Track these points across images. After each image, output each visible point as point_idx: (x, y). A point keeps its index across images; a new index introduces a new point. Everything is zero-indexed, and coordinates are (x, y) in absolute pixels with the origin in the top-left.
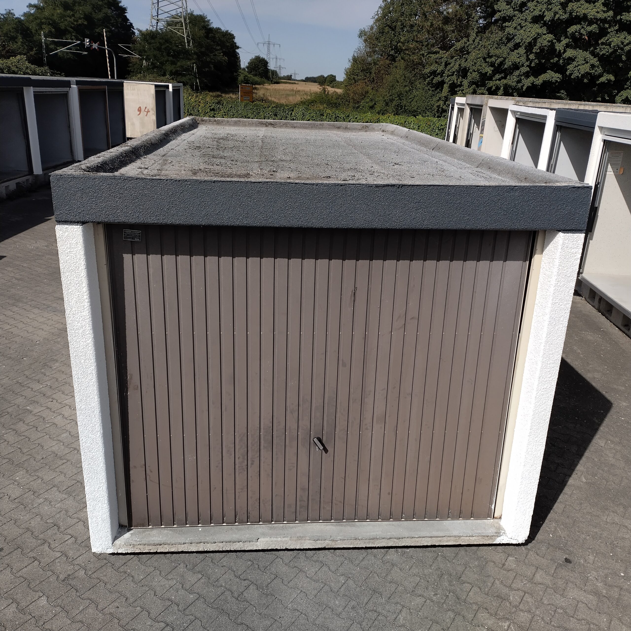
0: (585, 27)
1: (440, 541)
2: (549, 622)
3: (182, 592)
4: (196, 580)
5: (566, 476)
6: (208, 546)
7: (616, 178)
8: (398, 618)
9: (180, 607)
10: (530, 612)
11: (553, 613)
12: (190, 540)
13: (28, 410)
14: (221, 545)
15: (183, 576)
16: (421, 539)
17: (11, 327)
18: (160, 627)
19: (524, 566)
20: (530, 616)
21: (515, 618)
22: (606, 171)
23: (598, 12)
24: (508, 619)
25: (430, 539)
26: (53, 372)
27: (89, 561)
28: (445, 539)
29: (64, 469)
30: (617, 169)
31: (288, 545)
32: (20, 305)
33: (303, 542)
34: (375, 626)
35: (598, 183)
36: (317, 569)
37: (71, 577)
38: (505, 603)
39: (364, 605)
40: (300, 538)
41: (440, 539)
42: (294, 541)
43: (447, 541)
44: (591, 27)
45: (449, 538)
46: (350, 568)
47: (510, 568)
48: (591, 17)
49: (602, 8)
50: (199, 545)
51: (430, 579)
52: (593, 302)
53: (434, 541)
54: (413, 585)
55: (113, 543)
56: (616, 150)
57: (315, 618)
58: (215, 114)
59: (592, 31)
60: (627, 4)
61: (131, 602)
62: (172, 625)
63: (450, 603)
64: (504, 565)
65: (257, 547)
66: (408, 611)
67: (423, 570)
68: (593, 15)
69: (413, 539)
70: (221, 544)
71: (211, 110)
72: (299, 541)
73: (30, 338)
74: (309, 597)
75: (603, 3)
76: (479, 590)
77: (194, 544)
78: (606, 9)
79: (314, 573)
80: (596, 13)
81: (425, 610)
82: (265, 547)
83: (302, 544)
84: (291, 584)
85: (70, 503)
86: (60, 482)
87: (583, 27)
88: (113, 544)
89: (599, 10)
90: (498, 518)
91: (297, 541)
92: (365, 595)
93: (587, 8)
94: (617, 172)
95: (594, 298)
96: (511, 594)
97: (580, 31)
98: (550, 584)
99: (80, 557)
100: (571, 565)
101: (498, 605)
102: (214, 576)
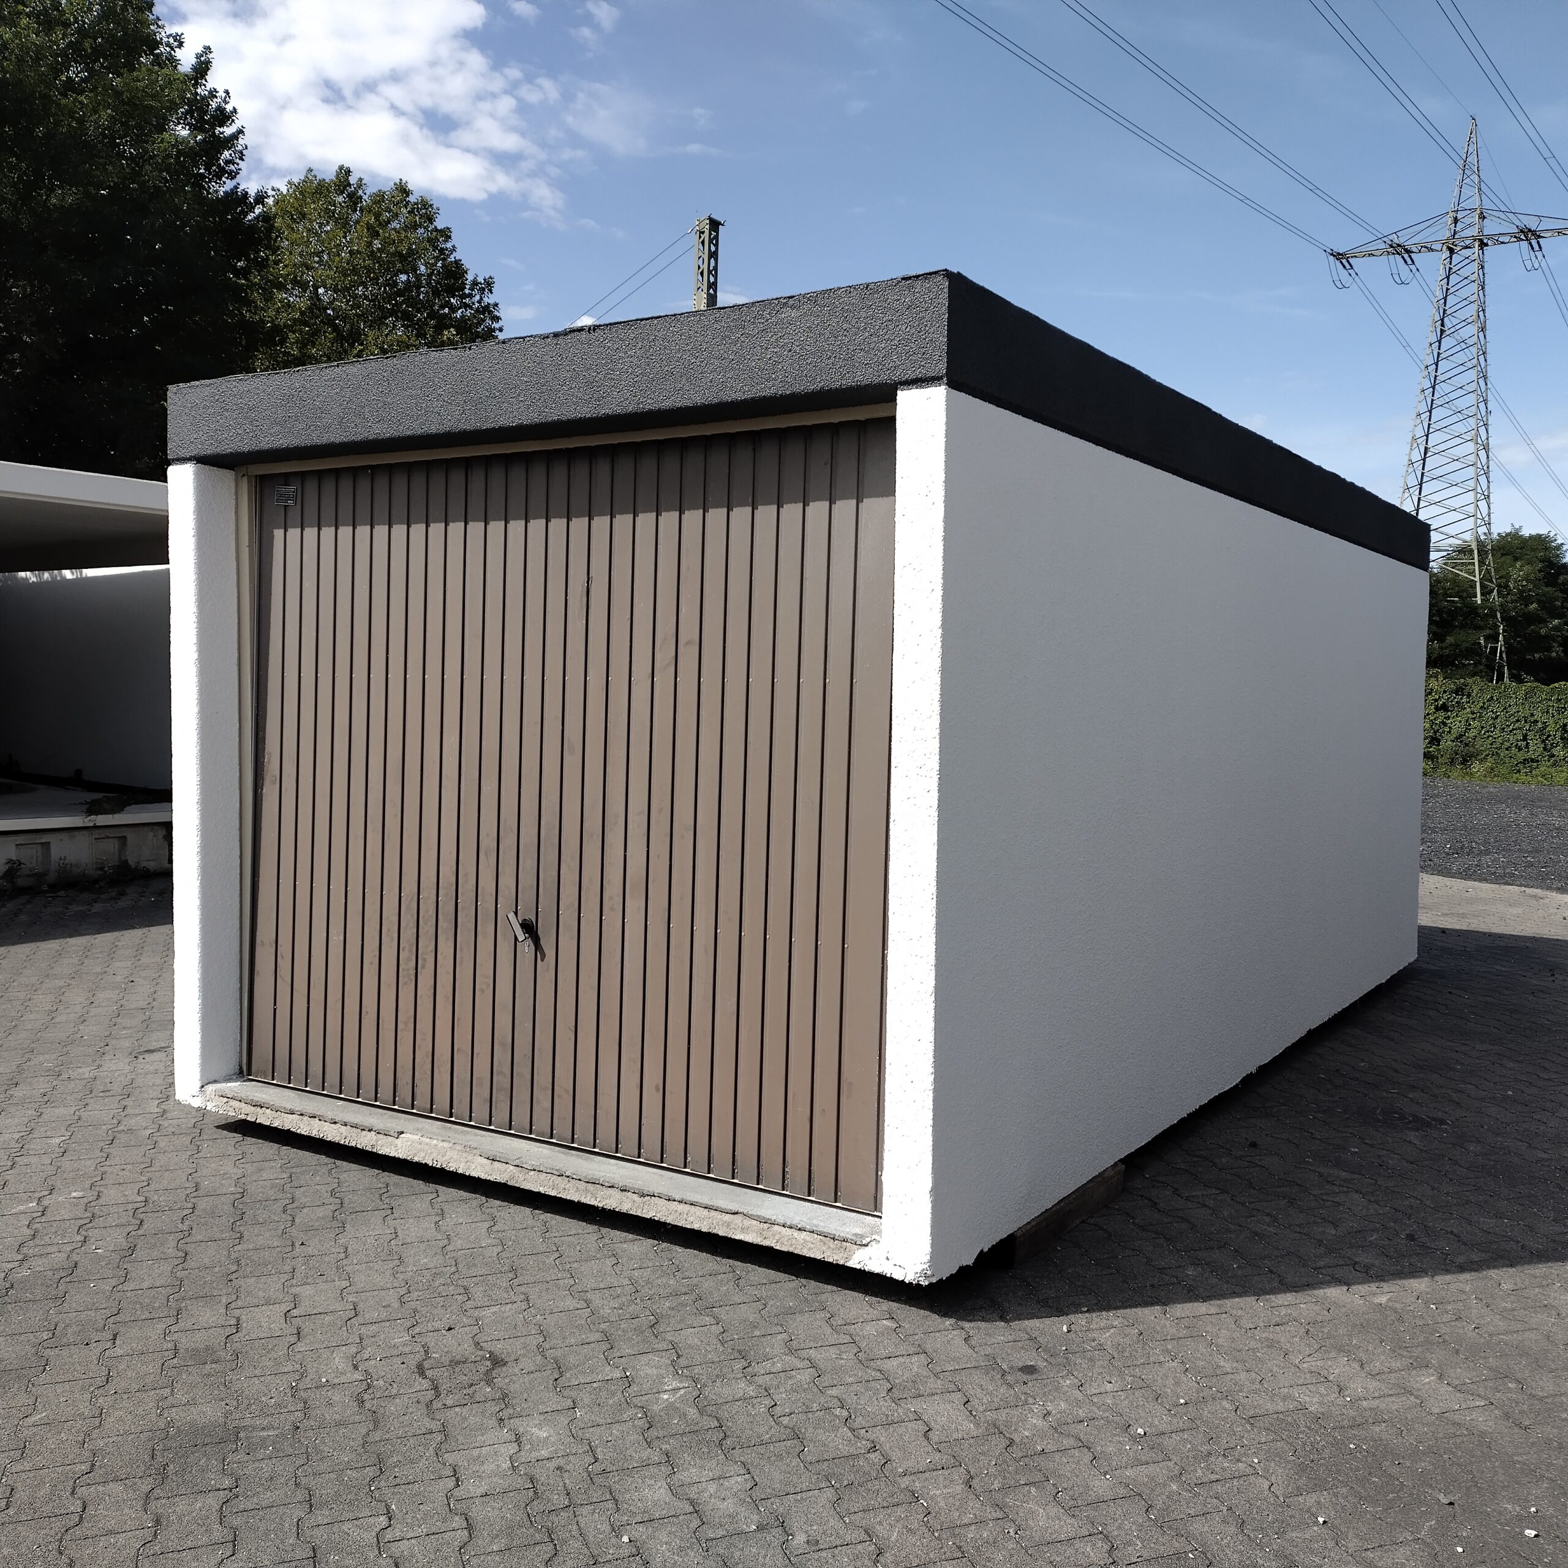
1: (728, 1225)
4: (270, 1178)
6: (325, 1129)
9: (194, 1193)
14: (343, 1131)
16: (687, 1207)
25: (706, 1212)
28: (738, 1220)
31: (445, 1158)
33: (470, 1158)
36: (470, 1221)
40: (468, 1150)
41: (726, 1217)
43: (742, 1231)
45: (746, 1222)
50: (312, 1122)
53: (715, 1222)
55: (202, 1087)
58: (1448, 718)
61: (150, 1170)
64: (849, 1324)
65: (396, 1150)
71: (1437, 709)
72: (464, 1155)
74: (393, 1242)
77: (305, 1118)
79: (456, 1224)
82: (409, 1153)
83: (468, 1164)
88: (202, 1092)
91: (460, 1154)
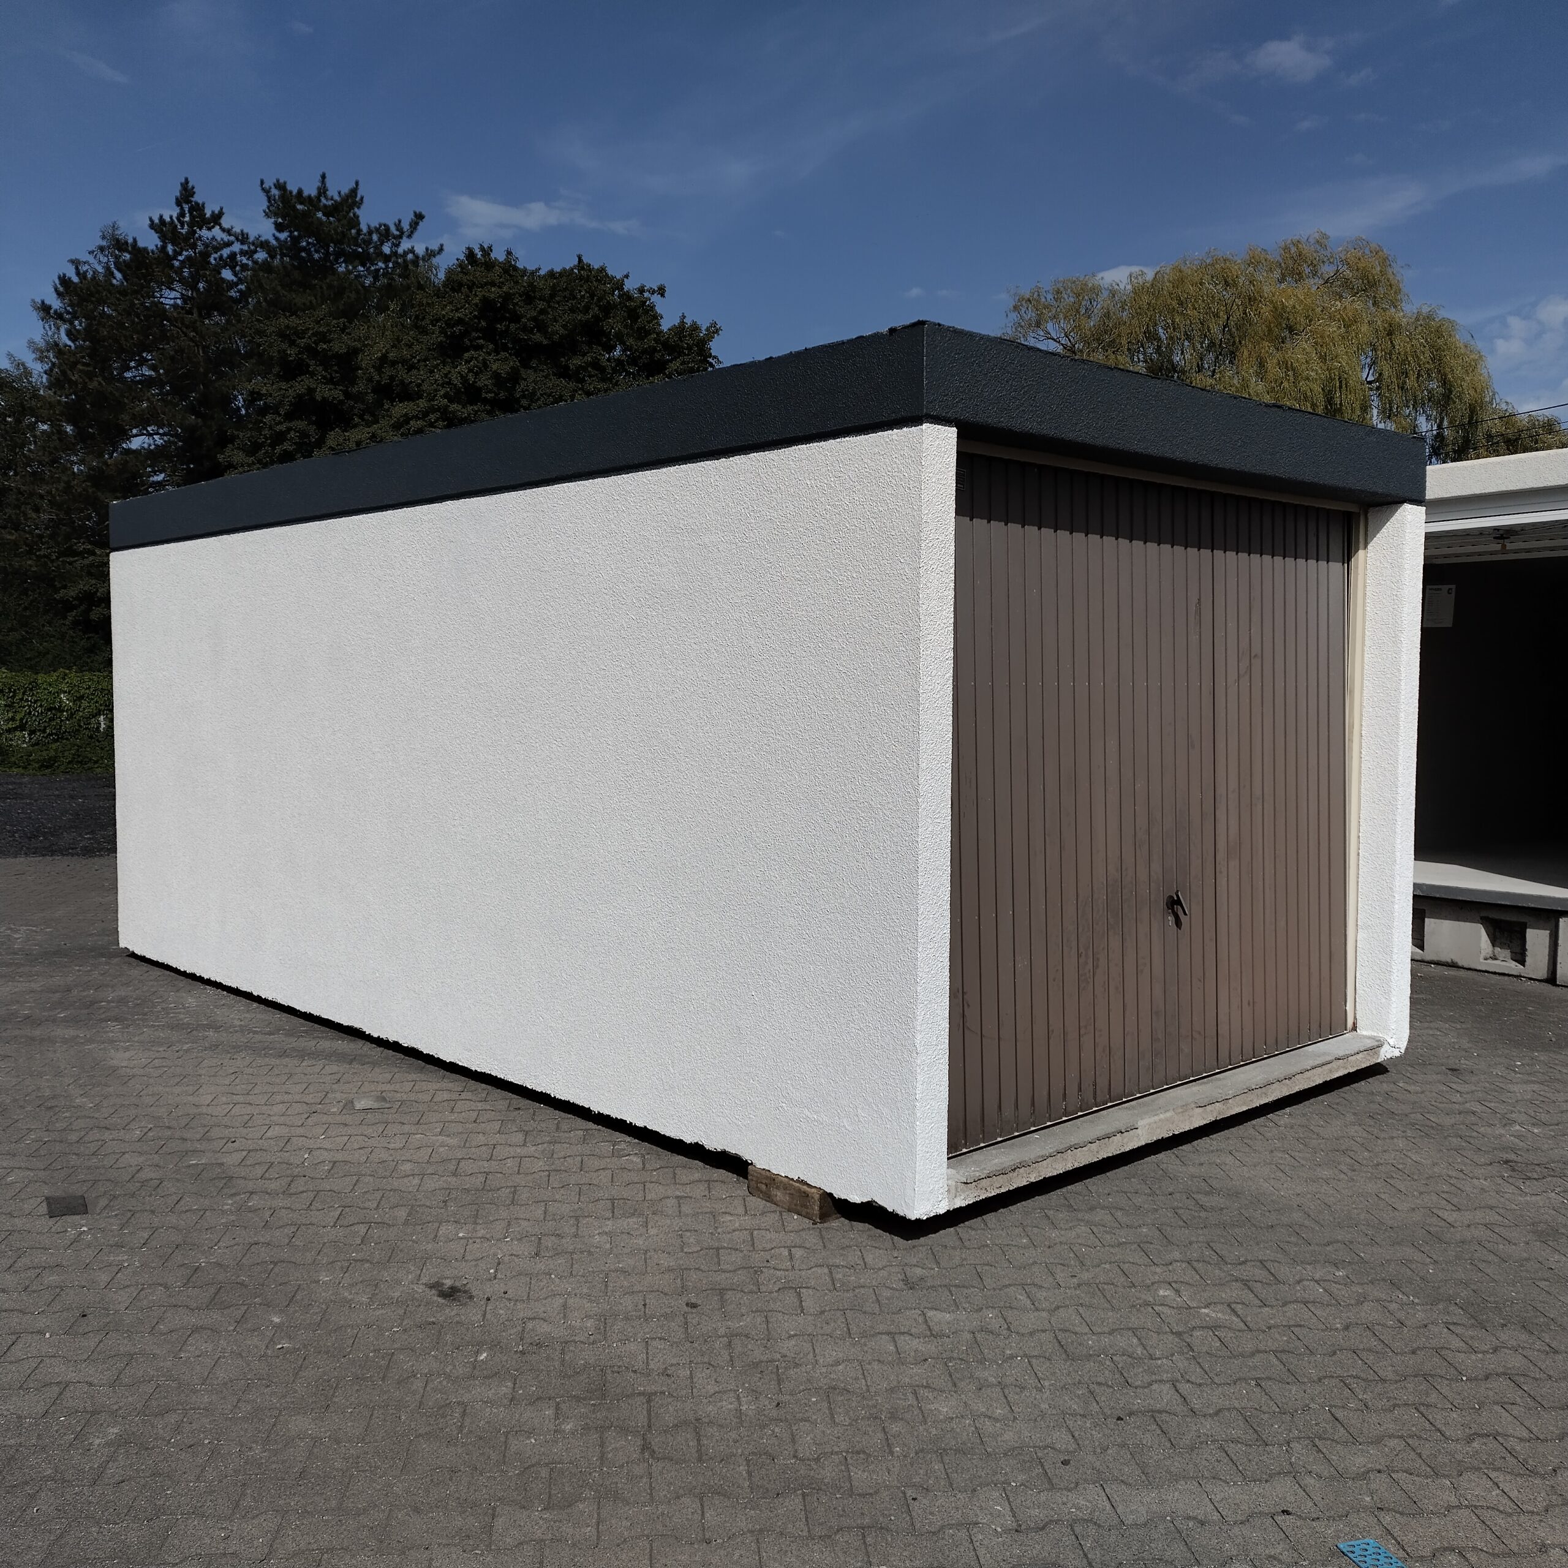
1: (1331, 1071)
16: (1312, 1072)
25: (1321, 1069)
31: (1175, 1125)
33: (1191, 1114)
40: (1185, 1108)
41: (1329, 1066)
42: (1181, 1115)
43: (1337, 1070)
53: (1325, 1073)
65: (1139, 1140)
69: (1305, 1075)
72: (1186, 1114)
82: (1149, 1136)
83: (1191, 1119)
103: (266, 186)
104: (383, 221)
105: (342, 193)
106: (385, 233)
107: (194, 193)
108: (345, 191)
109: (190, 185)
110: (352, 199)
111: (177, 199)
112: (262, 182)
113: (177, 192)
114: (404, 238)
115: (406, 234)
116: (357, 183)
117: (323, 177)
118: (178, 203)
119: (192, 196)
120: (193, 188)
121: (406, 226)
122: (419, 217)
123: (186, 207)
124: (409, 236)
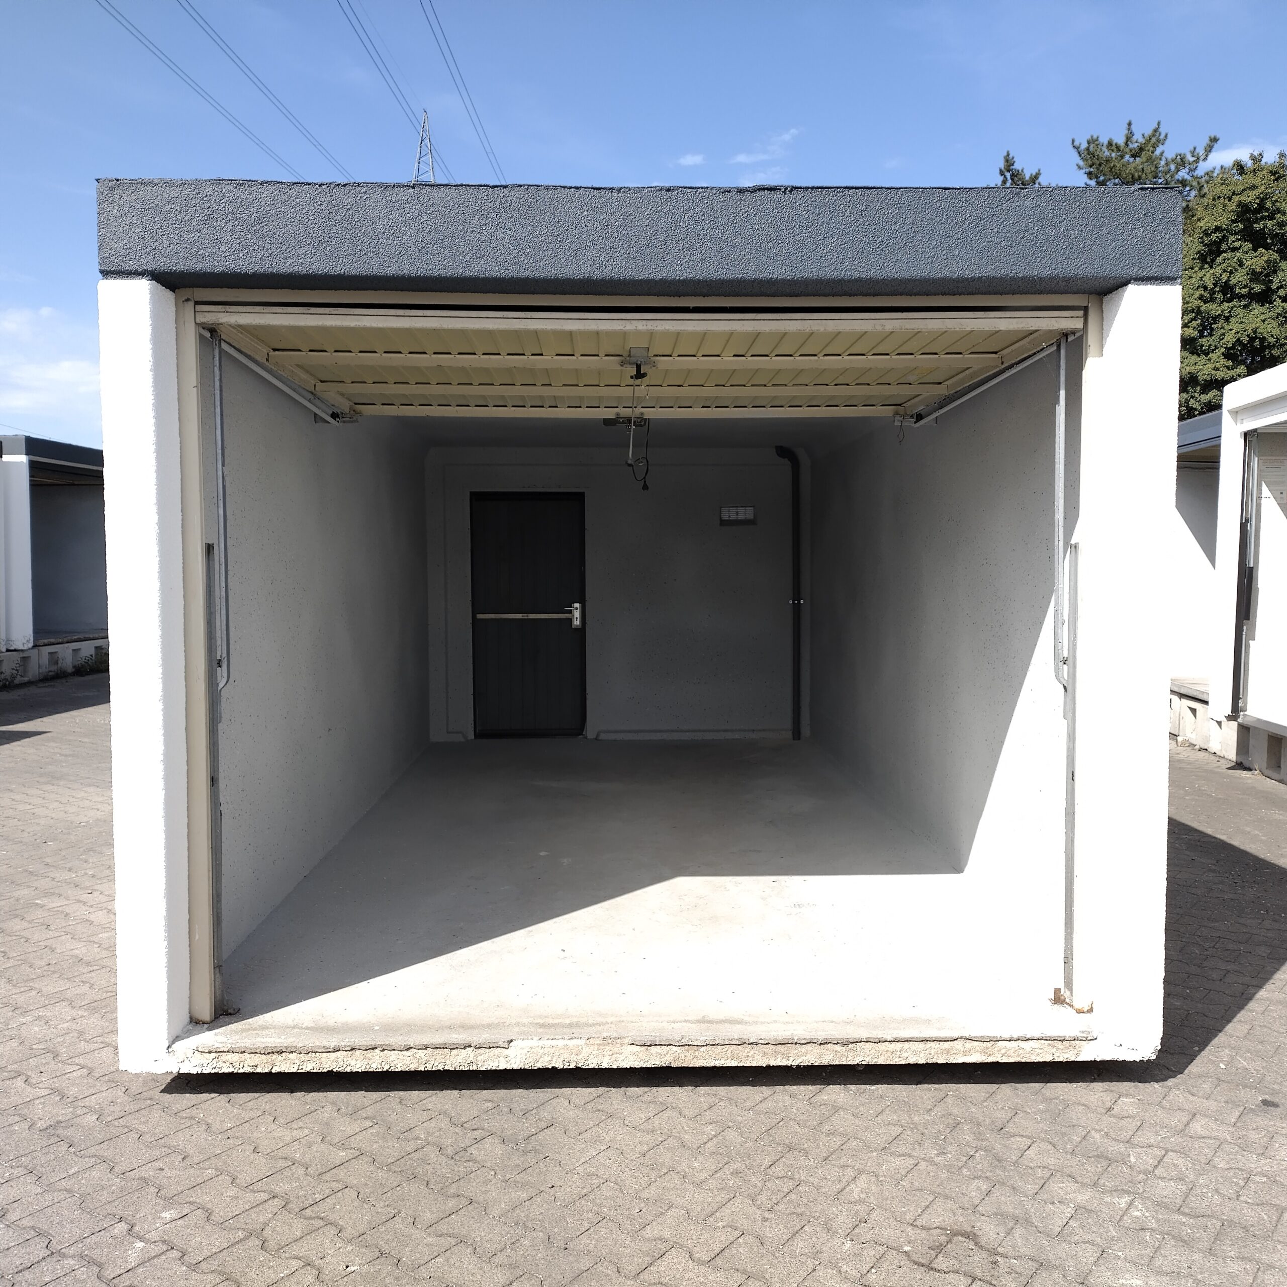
0: (1196, 395)
1: (948, 1052)
2: (1234, 1196)
3: (319, 1148)
4: (357, 1130)
5: (1248, 986)
6: (391, 1059)
7: (1282, 510)
8: (847, 1189)
9: (311, 1171)
10: (1181, 1179)
11: (1242, 1183)
12: (350, 1042)
13: (37, 904)
14: (422, 1056)
15: (327, 1124)
16: (899, 1045)
17: (33, 807)
18: (257, 1199)
19: (1159, 1111)
20: (1184, 1188)
21: (1144, 1191)
22: (1260, 498)
23: (1217, 369)
24: (1128, 1192)
25: (922, 1045)
26: (104, 858)
27: (112, 1102)
28: (958, 1045)
29: (92, 978)
30: (1282, 493)
31: (580, 1057)
32: (62, 783)
33: (616, 1050)
34: (790, 1202)
35: (1247, 521)
36: (651, 1115)
37: (62, 1125)
38: (1117, 1166)
39: (762, 1169)
40: (610, 1041)
41: (947, 1045)
42: (596, 1047)
43: (964, 1053)
44: (1207, 394)
45: (969, 1044)
46: (730, 1114)
47: (1125, 1114)
48: (1205, 377)
49: (1223, 361)
50: (369, 1054)
51: (926, 1131)
52: (1279, 773)
53: (932, 1052)
54: (885, 1138)
55: (170, 1046)
56: (1271, 455)
57: (641, 1188)
59: (1210, 402)
60: (1272, 354)
61: (196, 1161)
62: (286, 1196)
63: (978, 1166)
64: (1110, 1109)
65: (507, 1062)
66: (873, 1179)
67: (910, 1116)
68: (1209, 374)
69: (883, 1046)
70: (422, 1053)
72: (608, 1048)
73: (69, 819)
74: (628, 1156)
75: (1223, 354)
76: (1050, 1147)
77: (358, 1052)
78: (1231, 364)
79: (643, 1120)
80: (1214, 370)
81: (915, 1178)
82: (526, 1062)
83: (615, 1056)
84: (586, 1136)
85: (93, 1023)
86: (77, 994)
87: (1192, 397)
88: (170, 1050)
89: (1218, 365)
90: (1085, 1010)
91: (602, 1047)
92: (765, 1153)
93: (1195, 364)
94: (1282, 498)
95: (1279, 767)
96: (1131, 1153)
97: (1188, 403)
98: (1228, 1137)
99: (93, 1097)
100: (1278, 1109)
101: (1101, 1170)
102: (402, 1124)
103: (1077, 143)
104: (1179, 152)
105: (1146, 135)
106: (1181, 162)
107: (1014, 162)
108: (1148, 132)
109: (1011, 156)
110: (1156, 138)
111: (1001, 170)
112: (1073, 141)
113: (1002, 164)
114: (1201, 162)
115: (1202, 158)
116: (1159, 124)
117: (1130, 124)
118: (1002, 173)
119: (1013, 165)
120: (1013, 158)
121: (1201, 151)
122: (1214, 140)
123: (1008, 175)
124: (1205, 159)
